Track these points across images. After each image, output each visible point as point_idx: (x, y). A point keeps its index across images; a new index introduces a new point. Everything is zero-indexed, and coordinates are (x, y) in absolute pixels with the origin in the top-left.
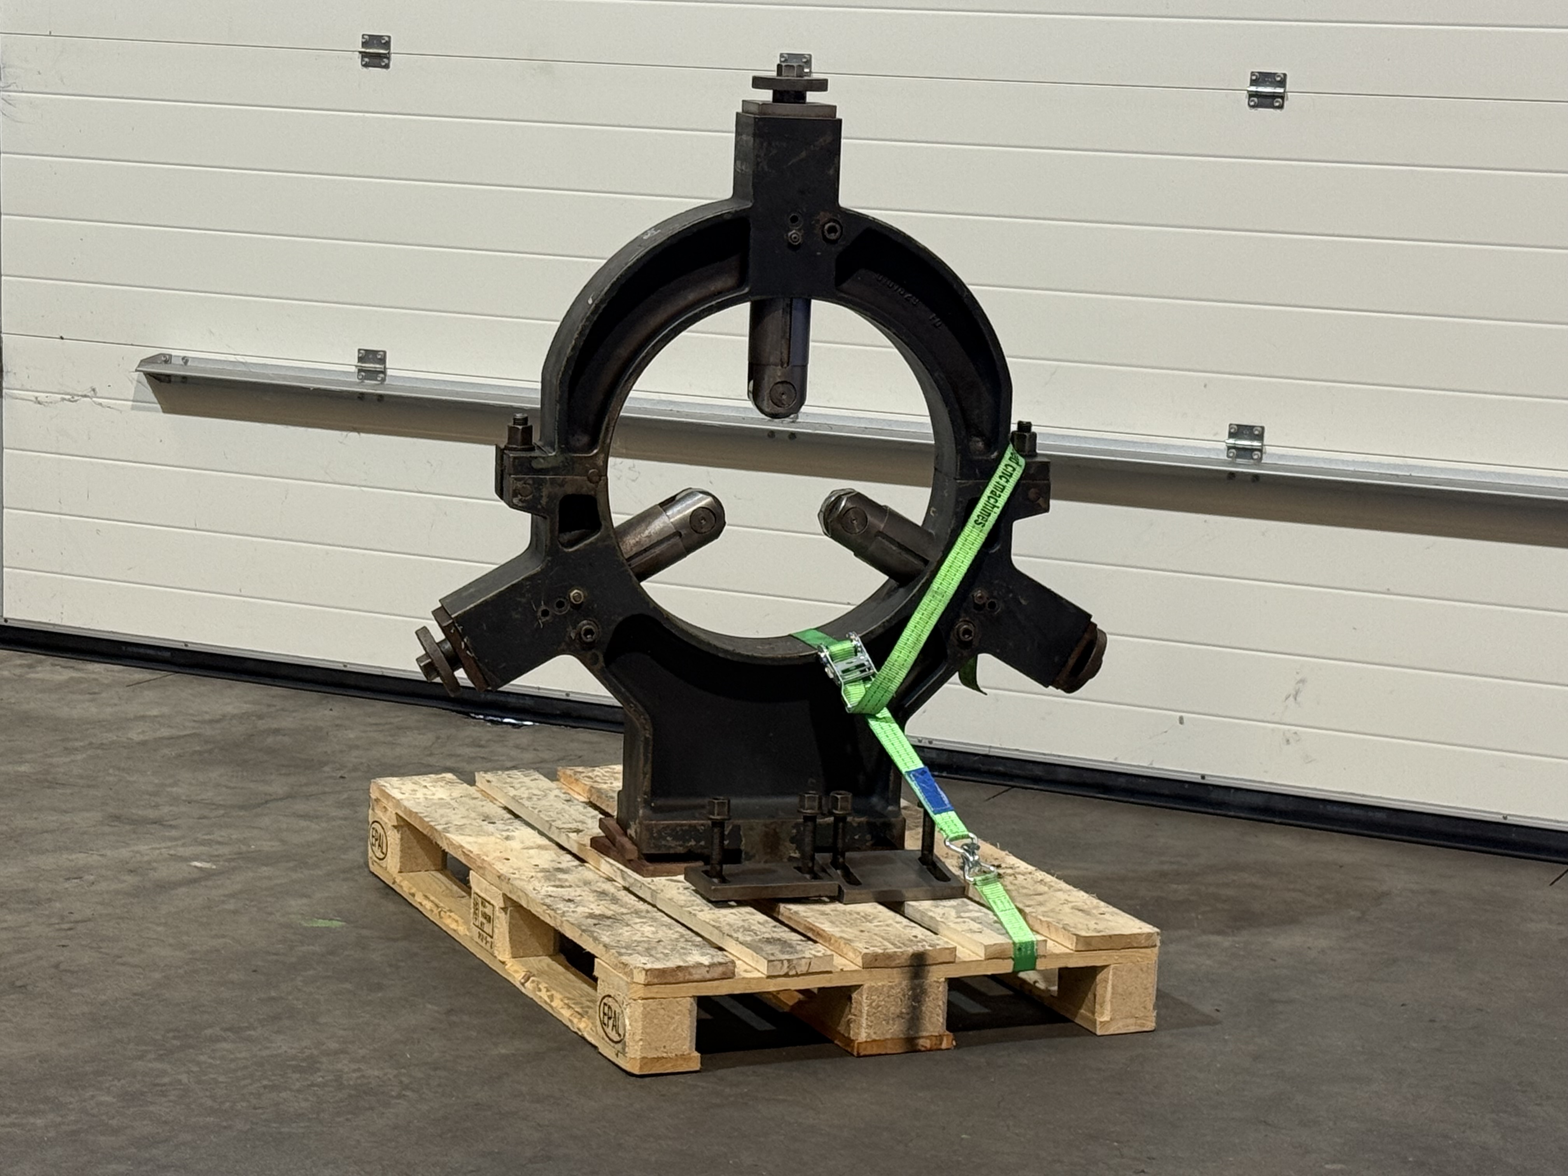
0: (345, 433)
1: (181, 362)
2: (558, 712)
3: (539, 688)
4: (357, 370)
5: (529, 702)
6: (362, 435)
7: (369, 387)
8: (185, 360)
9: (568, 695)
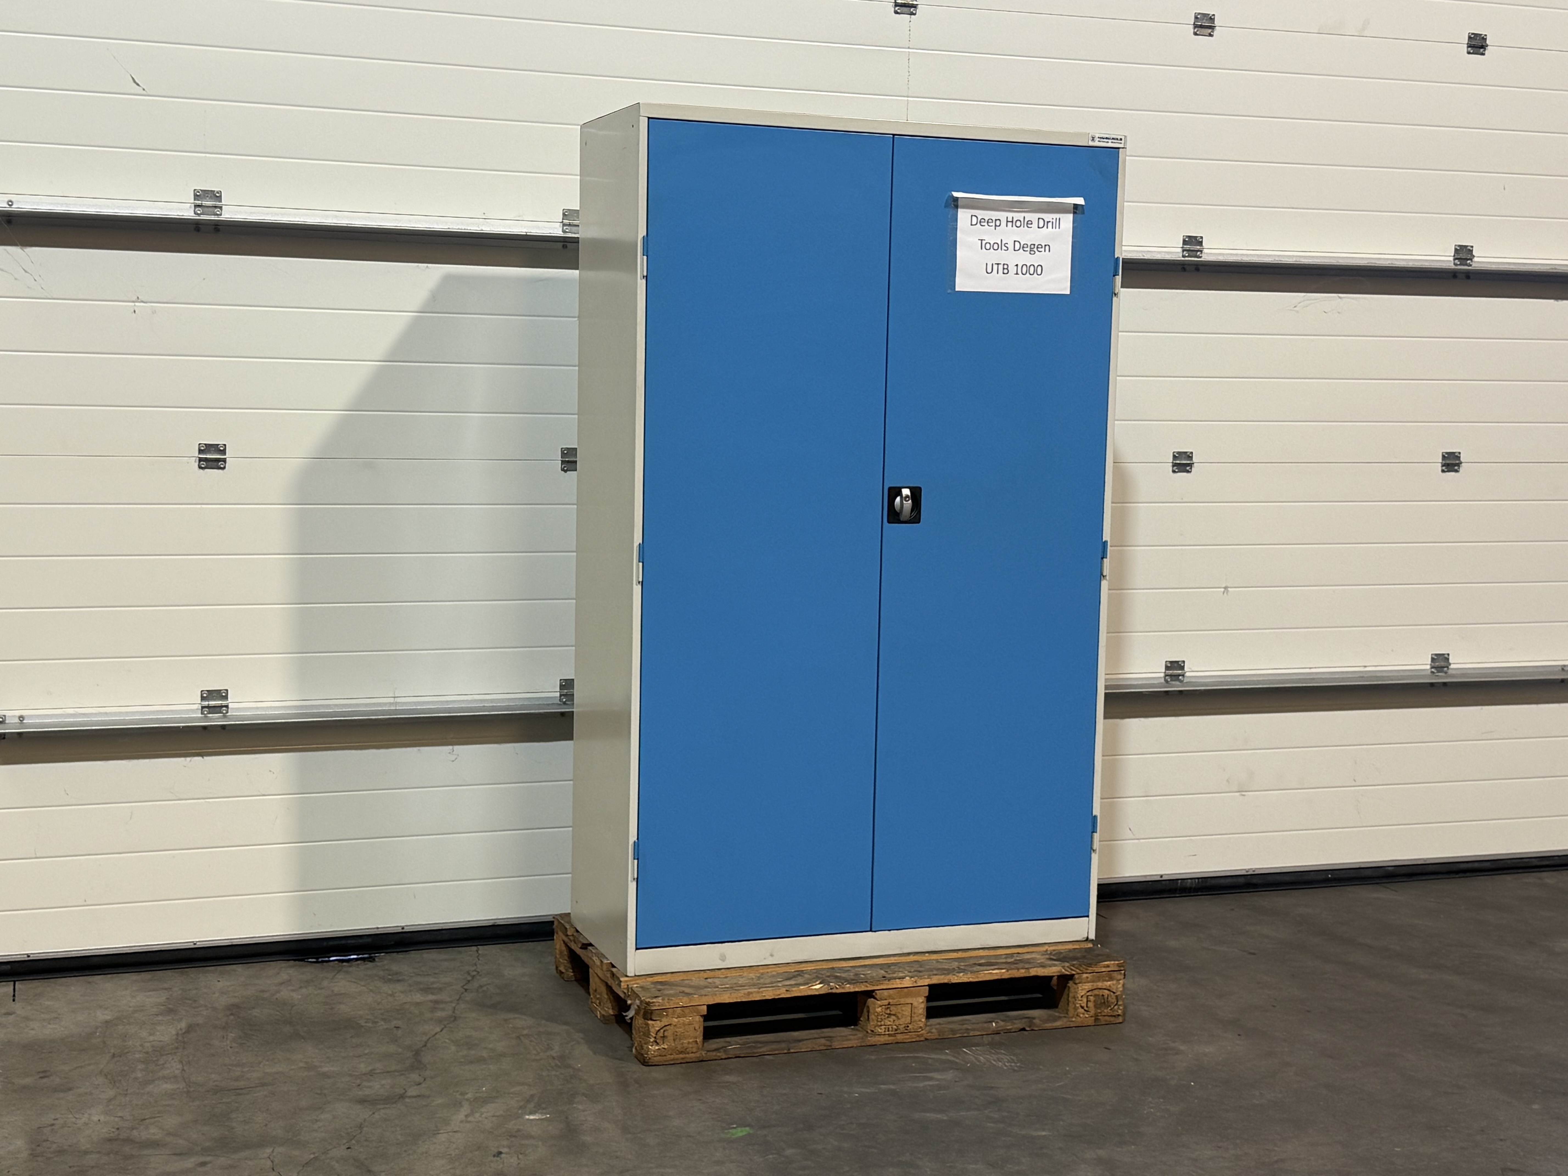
0: (188, 759)
1: (17, 720)
2: (393, 943)
3: (378, 928)
4: (200, 708)
5: (369, 940)
6: (205, 758)
7: (216, 720)
8: (21, 718)
9: (403, 928)
